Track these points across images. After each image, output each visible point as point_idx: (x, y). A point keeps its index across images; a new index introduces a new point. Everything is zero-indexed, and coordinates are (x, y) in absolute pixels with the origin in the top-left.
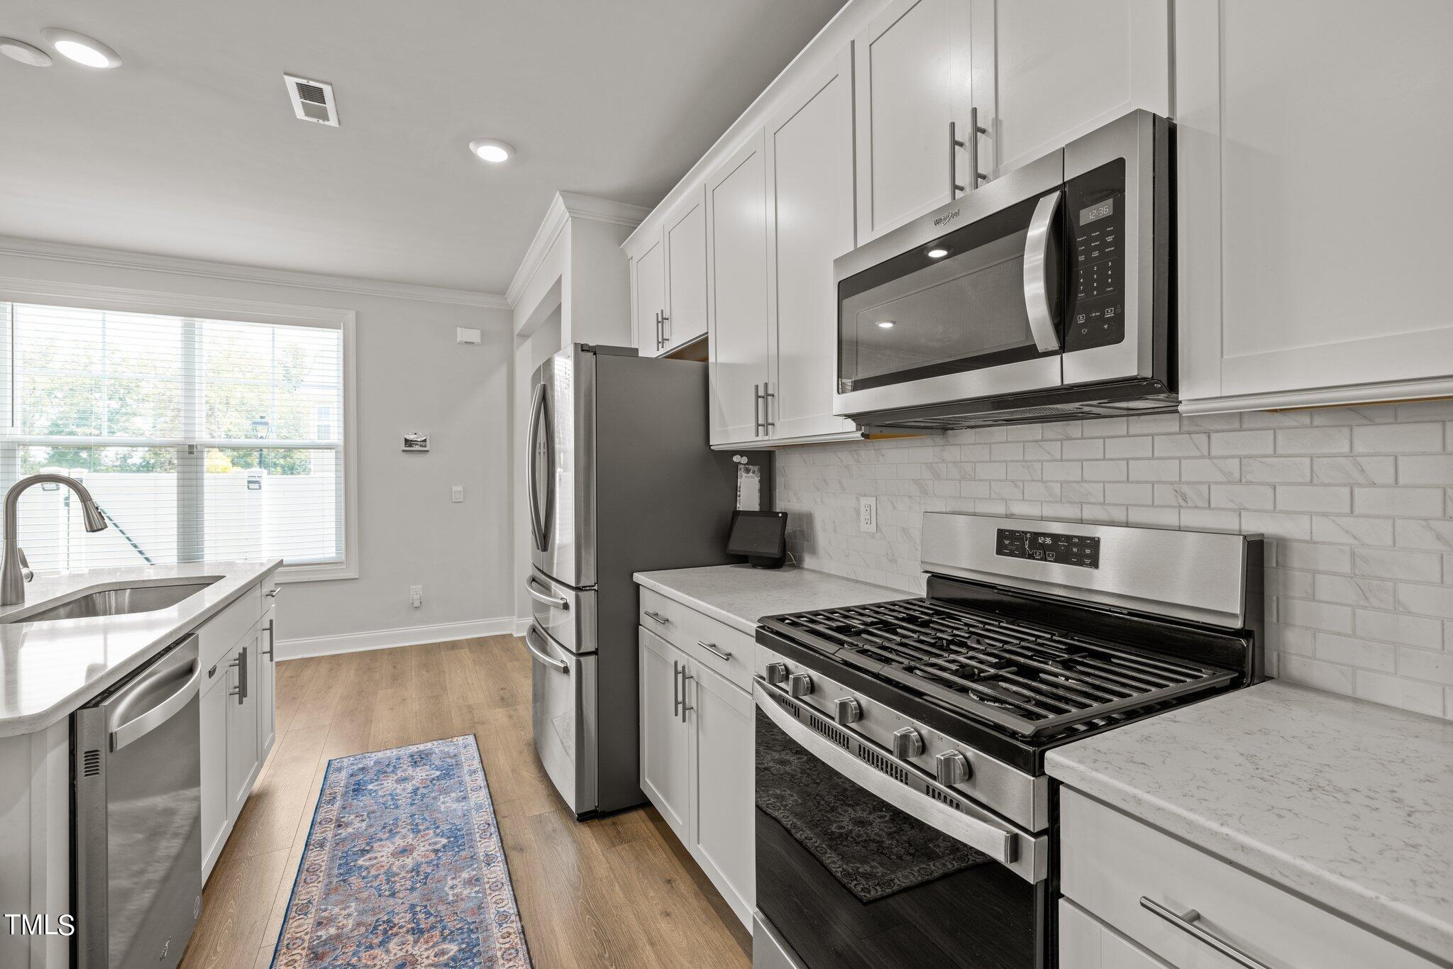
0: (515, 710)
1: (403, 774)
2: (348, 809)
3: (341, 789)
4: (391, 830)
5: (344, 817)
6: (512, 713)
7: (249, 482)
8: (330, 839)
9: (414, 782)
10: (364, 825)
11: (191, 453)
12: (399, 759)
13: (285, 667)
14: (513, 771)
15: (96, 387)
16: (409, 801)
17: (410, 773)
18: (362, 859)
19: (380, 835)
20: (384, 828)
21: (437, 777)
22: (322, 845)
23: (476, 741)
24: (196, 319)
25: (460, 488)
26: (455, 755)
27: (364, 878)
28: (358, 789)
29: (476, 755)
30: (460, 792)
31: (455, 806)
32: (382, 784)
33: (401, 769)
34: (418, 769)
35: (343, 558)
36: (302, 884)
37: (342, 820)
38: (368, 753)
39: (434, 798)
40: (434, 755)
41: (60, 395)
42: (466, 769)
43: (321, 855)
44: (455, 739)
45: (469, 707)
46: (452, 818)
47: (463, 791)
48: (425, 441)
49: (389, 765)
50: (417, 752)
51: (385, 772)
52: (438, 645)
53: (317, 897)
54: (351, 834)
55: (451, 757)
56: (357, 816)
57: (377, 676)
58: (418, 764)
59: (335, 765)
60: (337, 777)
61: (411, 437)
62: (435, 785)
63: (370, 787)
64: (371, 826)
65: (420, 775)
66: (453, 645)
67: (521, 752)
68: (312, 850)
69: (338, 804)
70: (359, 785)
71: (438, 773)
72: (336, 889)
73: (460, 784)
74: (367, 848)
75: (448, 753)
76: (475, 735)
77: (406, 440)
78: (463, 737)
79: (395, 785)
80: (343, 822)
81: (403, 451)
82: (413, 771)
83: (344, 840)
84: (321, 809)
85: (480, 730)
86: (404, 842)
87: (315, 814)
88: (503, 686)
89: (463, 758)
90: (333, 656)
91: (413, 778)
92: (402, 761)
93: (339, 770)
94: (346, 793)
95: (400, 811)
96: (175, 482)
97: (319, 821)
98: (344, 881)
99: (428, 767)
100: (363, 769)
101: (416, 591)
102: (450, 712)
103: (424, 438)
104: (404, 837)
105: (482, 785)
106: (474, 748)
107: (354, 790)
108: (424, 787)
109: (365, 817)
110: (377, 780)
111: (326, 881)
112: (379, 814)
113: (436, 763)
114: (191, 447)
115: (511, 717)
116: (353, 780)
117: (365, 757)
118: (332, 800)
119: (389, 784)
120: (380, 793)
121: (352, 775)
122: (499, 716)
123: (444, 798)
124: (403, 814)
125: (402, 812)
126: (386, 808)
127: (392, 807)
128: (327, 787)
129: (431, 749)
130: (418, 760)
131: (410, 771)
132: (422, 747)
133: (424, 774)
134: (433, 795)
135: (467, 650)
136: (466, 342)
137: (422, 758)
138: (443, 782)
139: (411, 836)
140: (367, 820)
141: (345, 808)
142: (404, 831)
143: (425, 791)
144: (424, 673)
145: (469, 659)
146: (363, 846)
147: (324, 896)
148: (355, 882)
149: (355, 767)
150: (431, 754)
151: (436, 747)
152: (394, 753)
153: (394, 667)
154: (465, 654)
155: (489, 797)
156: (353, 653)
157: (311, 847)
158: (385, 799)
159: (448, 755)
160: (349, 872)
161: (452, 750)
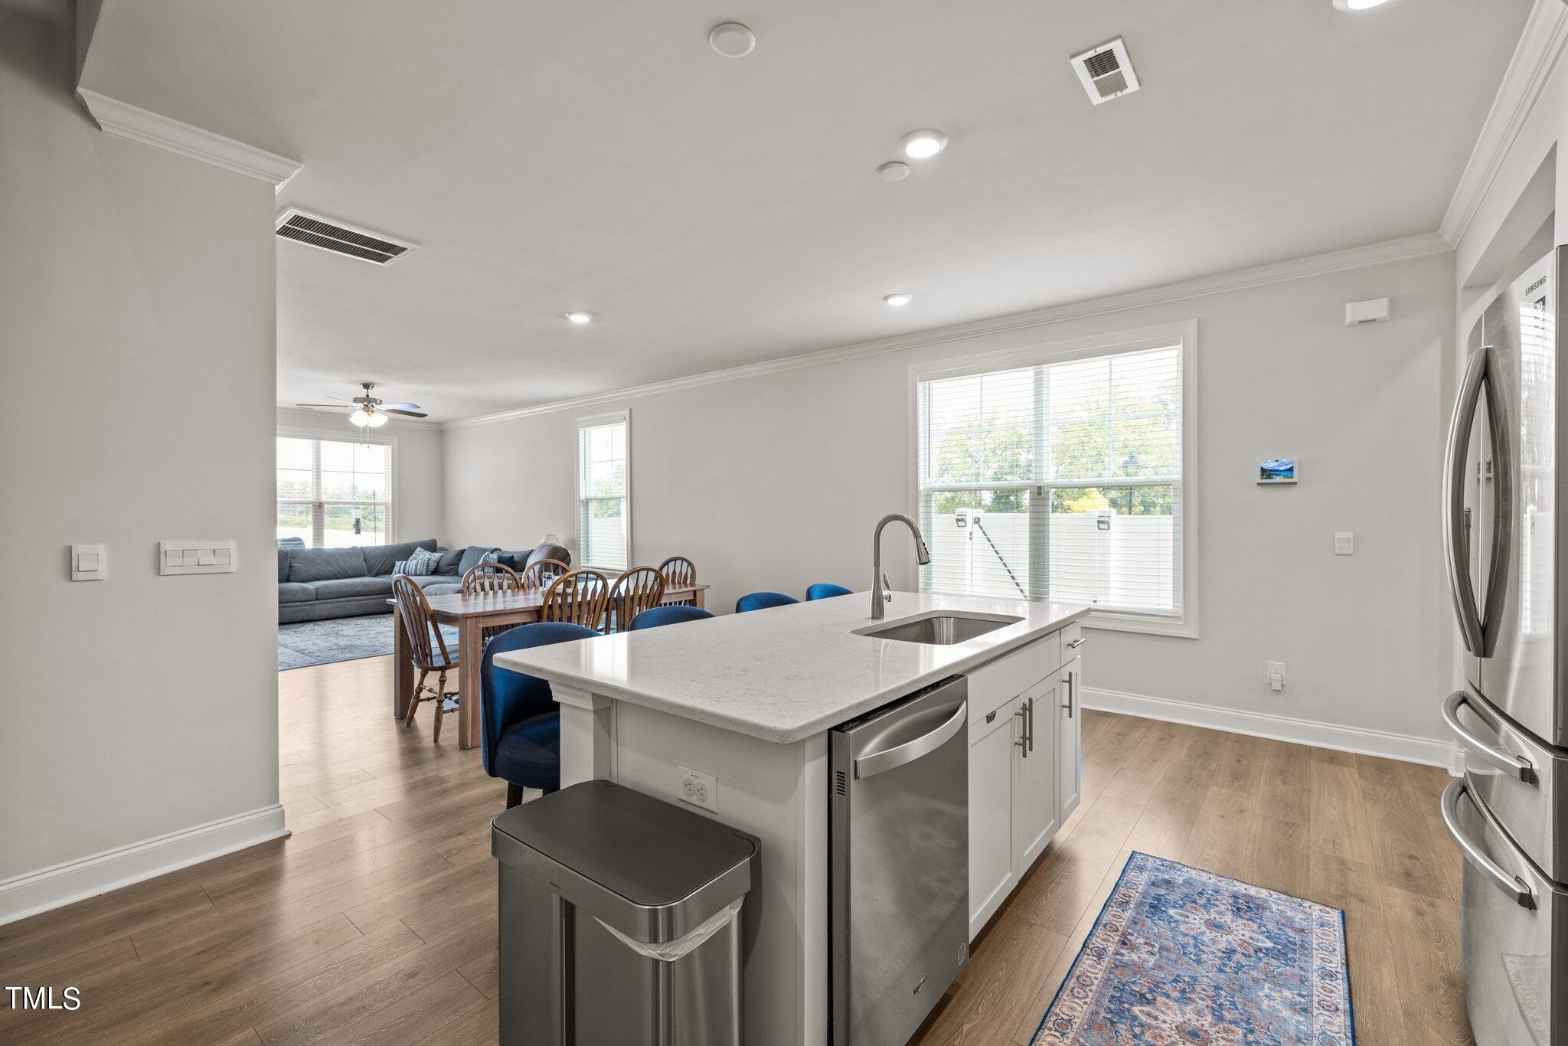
0: (1431, 905)
1: (1217, 917)
2: (1138, 927)
3: (1137, 894)
4: (1183, 991)
5: (1132, 935)
6: (1425, 906)
7: (1099, 522)
8: (1110, 953)
9: (1230, 938)
10: (1152, 960)
11: (1040, 494)
12: (1217, 892)
13: (1116, 720)
14: (1408, 1014)
15: (1019, 445)
16: (1218, 962)
17: (1229, 921)
18: (1139, 1008)
19: (1168, 988)
20: (1175, 981)
21: (1267, 949)
22: (1100, 955)
23: (1344, 923)
24: (1044, 366)
25: (1349, 535)
26: (1302, 930)
27: (1135, 1036)
28: (1156, 907)
29: (1340, 947)
30: (1299, 995)
31: (1286, 1013)
32: (1187, 917)
33: (1216, 909)
34: (1240, 921)
35: (1181, 612)
36: (1068, 992)
37: (1129, 937)
38: (1179, 863)
39: (1256, 981)
40: (1267, 913)
41: (999, 452)
42: (1317, 963)
43: (1095, 968)
44: (1307, 904)
45: (1343, 862)
46: (1277, 1031)
47: (1304, 996)
48: (1291, 469)
49: (1201, 893)
50: (1245, 895)
51: (1194, 902)
52: (1309, 750)
53: (1078, 1021)
54: (1134, 964)
55: (1295, 930)
56: (1146, 943)
57: (1213, 766)
58: (1242, 914)
59: (1138, 860)
60: (1136, 877)
61: (1271, 465)
62: (1260, 959)
63: (1171, 912)
64: (1160, 968)
65: (1242, 932)
66: (1333, 758)
67: (1431, 989)
68: (1089, 955)
69: (1129, 913)
70: (1159, 902)
71: (1269, 944)
72: (1101, 1027)
73: (1302, 982)
74: (1149, 996)
75: (1291, 920)
76: (1343, 913)
77: (1263, 470)
78: (1321, 907)
79: (1204, 928)
80: (1130, 941)
81: (1259, 484)
82: (1232, 921)
83: (1125, 965)
84: (1110, 909)
85: (1355, 909)
86: (1198, 1020)
87: (1102, 911)
88: (1412, 852)
89: (1315, 942)
90: (1168, 723)
91: (1230, 931)
92: (1220, 898)
93: (1141, 869)
94: (1142, 903)
95: (1201, 970)
96: (1027, 522)
97: (1104, 922)
98: (1113, 1023)
99: (1255, 926)
100: (1168, 882)
101: (1276, 670)
102: (1308, 857)
103: (1290, 466)
104: (1199, 1013)
105: (1341, 1007)
106: (1337, 933)
107: (1151, 906)
108: (1243, 954)
109: (1156, 950)
110: (1181, 907)
111: (1093, 1008)
112: (1173, 956)
113: (1271, 926)
114: (1040, 488)
115: (1420, 913)
116: (1154, 891)
117: (1174, 868)
118: (1124, 905)
119: (1196, 921)
120: (1182, 928)
121: (1153, 884)
122: (1396, 902)
123: (1270, 989)
124: (1207, 976)
125: (1205, 973)
126: (1185, 954)
127: (1193, 957)
128: (1122, 883)
129: (1265, 901)
130: (1246, 908)
131: (1228, 918)
132: (1252, 891)
133: (1248, 934)
134: (1254, 973)
135: (1355, 771)
136: (1360, 322)
137: (1249, 907)
138: (1274, 962)
139: (1209, 1018)
140: (1158, 956)
141: (1135, 923)
142: (1201, 1004)
143: (1243, 961)
144: (1278, 782)
145: (1356, 786)
146: (1145, 990)
147: (1086, 1027)
148: (1123, 1032)
149: (1161, 876)
150: (1265, 908)
151: (1276, 903)
152: (1213, 880)
153: (1239, 761)
154: (1350, 776)
155: (1350, 1035)
156: (1192, 726)
157: (1088, 951)
158: (1186, 940)
159: (1290, 923)
160: (1121, 1013)
161: (1298, 918)
